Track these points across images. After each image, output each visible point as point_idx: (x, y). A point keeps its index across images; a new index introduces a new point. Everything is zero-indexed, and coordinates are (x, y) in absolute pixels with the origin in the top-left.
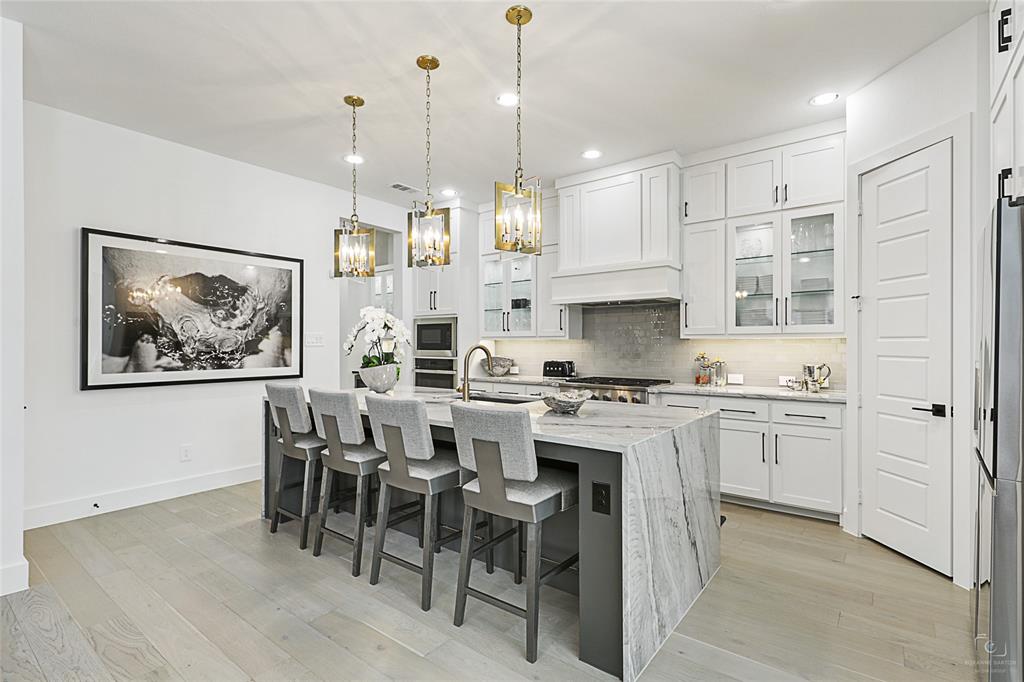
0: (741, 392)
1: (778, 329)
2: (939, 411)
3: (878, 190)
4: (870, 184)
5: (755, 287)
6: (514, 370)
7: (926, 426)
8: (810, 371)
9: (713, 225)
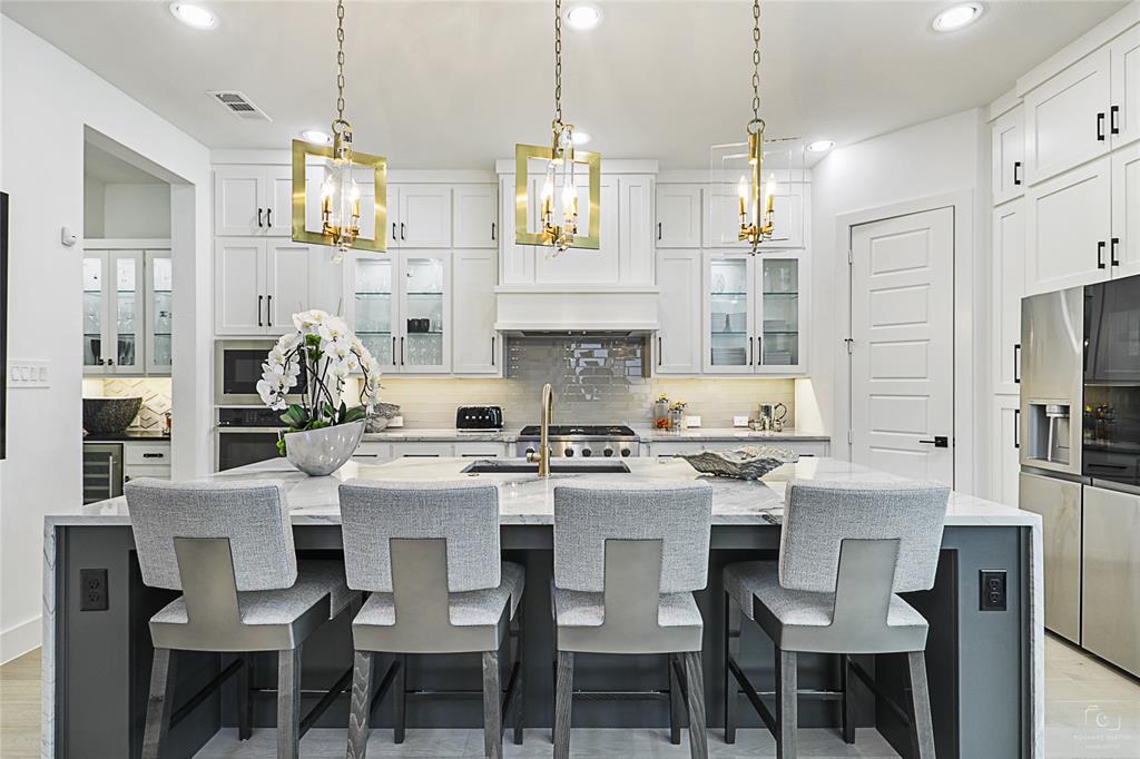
0: (698, 435)
1: (751, 369)
2: (941, 442)
3: (871, 243)
4: (861, 237)
5: (724, 325)
6: (398, 421)
7: (926, 457)
8: (767, 410)
9: (689, 254)
